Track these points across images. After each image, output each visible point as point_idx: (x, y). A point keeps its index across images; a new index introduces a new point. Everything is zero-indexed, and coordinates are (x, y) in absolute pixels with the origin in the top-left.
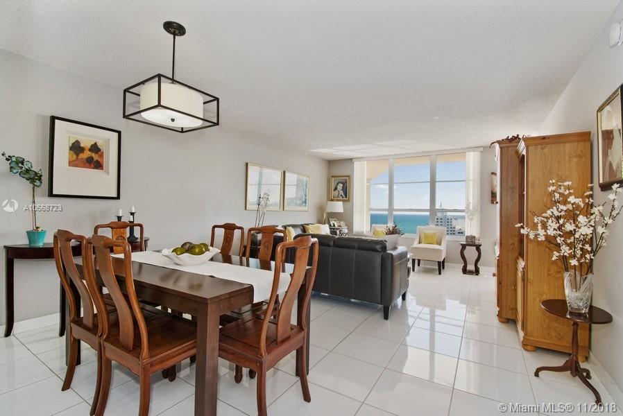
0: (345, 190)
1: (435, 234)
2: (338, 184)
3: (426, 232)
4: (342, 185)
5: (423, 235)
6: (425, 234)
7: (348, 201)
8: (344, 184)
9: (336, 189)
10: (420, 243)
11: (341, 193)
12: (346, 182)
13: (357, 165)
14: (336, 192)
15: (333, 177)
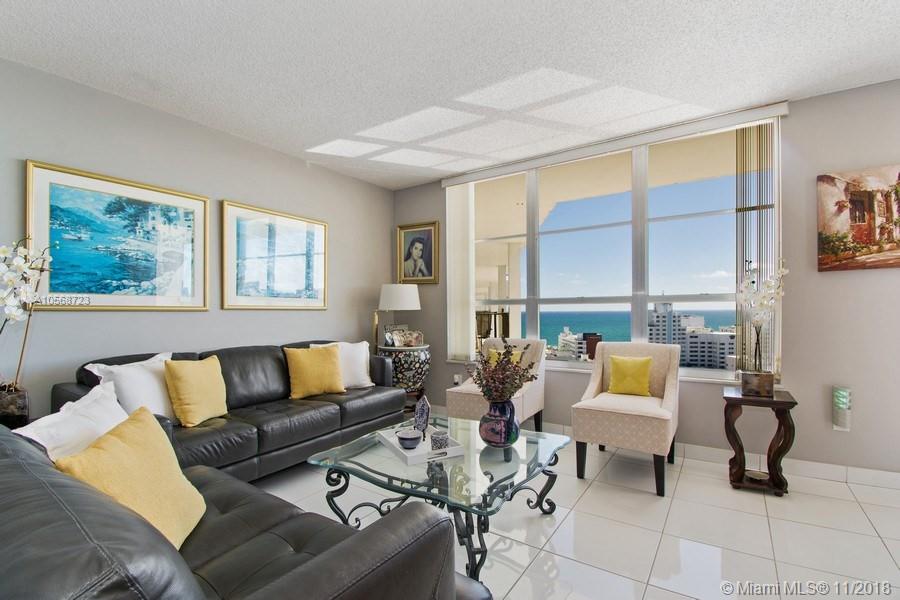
0: (427, 256)
1: (646, 364)
2: (412, 244)
3: (619, 358)
4: (419, 246)
5: (610, 370)
6: (616, 364)
7: (435, 283)
8: (426, 241)
9: (409, 256)
10: (603, 388)
11: (421, 264)
12: (429, 238)
13: (452, 193)
14: (410, 262)
15: (401, 228)
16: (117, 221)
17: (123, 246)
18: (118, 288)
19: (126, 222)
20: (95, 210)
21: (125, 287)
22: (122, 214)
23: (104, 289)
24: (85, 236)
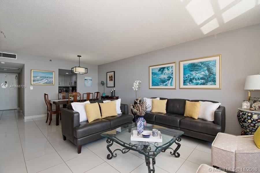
16: (160, 72)
17: (161, 77)
18: (160, 85)
19: (161, 72)
20: (157, 71)
21: (161, 85)
22: (161, 71)
23: (158, 85)
24: (156, 76)
